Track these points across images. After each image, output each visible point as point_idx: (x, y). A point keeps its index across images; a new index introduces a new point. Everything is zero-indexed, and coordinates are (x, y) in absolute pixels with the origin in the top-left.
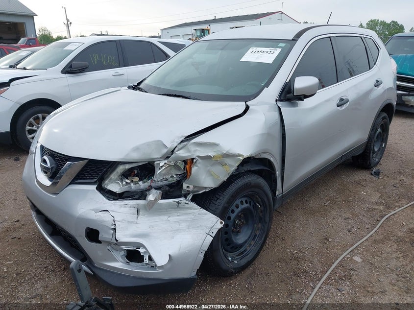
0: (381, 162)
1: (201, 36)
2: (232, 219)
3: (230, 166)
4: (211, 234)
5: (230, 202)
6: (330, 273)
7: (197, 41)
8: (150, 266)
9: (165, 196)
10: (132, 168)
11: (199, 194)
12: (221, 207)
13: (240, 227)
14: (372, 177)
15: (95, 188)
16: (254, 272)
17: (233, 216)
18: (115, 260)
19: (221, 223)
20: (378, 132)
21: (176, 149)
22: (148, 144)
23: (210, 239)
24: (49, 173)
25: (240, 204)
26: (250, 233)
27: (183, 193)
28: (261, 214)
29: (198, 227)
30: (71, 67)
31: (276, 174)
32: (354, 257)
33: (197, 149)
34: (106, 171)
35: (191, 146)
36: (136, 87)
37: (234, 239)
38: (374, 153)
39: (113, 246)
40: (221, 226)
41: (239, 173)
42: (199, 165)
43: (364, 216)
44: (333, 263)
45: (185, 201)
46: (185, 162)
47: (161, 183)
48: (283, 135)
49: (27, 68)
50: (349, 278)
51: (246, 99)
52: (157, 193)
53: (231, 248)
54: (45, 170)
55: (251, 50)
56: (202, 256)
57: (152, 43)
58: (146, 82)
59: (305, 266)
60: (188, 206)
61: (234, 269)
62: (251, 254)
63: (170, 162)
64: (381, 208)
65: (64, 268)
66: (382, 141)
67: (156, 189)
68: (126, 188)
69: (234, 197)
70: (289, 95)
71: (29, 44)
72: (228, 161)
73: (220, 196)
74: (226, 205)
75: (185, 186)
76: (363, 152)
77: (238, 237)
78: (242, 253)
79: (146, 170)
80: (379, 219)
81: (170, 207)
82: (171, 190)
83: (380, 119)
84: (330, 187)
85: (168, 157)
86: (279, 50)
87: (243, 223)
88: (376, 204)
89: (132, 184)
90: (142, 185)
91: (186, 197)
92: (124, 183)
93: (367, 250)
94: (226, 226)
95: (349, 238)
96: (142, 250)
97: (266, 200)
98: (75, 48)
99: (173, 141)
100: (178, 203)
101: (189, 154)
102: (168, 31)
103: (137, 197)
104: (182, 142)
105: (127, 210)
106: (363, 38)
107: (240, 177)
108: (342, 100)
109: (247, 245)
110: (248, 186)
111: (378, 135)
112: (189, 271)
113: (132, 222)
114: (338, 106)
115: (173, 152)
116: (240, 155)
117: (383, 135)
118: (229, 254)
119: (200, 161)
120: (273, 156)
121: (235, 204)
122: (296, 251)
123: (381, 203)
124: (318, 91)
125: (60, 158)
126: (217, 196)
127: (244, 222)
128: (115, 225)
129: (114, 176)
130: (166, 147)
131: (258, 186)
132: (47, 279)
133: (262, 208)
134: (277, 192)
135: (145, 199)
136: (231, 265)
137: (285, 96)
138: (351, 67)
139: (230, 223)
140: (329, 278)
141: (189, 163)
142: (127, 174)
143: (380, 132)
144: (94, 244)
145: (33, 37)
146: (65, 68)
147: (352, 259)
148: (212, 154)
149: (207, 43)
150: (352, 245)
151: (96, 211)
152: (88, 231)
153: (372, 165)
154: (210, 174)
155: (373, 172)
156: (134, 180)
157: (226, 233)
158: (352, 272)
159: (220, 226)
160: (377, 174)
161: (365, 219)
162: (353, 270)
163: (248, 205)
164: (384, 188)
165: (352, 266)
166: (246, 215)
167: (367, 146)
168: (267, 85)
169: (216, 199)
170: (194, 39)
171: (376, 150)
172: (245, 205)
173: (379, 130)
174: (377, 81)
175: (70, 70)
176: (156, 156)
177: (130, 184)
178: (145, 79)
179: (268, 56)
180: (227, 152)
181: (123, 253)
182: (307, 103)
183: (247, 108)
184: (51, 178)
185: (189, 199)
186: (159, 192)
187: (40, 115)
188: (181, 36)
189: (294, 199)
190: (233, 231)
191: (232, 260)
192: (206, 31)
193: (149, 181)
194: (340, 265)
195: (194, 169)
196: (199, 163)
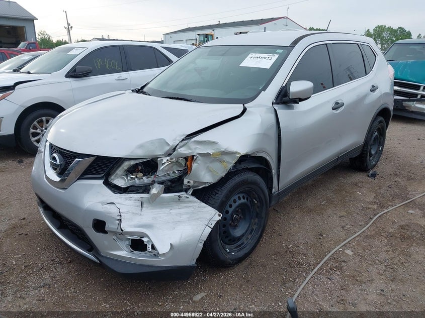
0: (379, 164)
1: (204, 42)
2: (230, 213)
3: (228, 162)
4: (210, 225)
5: (228, 197)
6: (323, 265)
7: (199, 47)
8: (152, 254)
9: (167, 191)
10: (136, 164)
11: (199, 189)
12: (219, 201)
13: (238, 222)
14: (369, 178)
15: (102, 183)
16: (251, 264)
17: (231, 210)
18: (120, 249)
19: (219, 215)
20: (374, 135)
21: (178, 146)
22: (152, 142)
23: (209, 230)
24: (58, 170)
25: (237, 199)
26: (247, 228)
27: (184, 188)
28: (258, 210)
29: (198, 219)
30: (75, 71)
31: (272, 172)
32: (346, 251)
33: (197, 146)
34: (113, 167)
35: (191, 144)
36: (140, 91)
37: (231, 232)
38: (371, 155)
39: (118, 235)
40: (220, 218)
41: (236, 171)
42: (199, 162)
43: (358, 214)
44: (326, 256)
45: (186, 195)
46: (186, 159)
47: (163, 179)
48: (279, 136)
49: (31, 72)
50: (340, 268)
51: (244, 101)
52: (159, 187)
53: (229, 240)
54: (54, 167)
55: (250, 56)
56: (201, 246)
57: (155, 48)
58: (149, 86)
59: (300, 259)
60: (188, 199)
61: (232, 260)
62: (248, 247)
63: (172, 159)
64: (375, 207)
65: (71, 261)
66: (379, 145)
67: (158, 184)
68: (130, 183)
69: (231, 192)
70: (285, 98)
71: (30, 48)
72: (226, 158)
73: (218, 191)
74: (224, 199)
75: (186, 181)
76: (360, 154)
77: (236, 231)
78: (240, 246)
79: (149, 166)
80: (372, 217)
81: (172, 200)
82: (173, 185)
83: (376, 123)
84: (328, 188)
85: (170, 155)
86: (277, 56)
87: (240, 217)
88: (370, 204)
89: (136, 179)
90: (146, 180)
91: (186, 192)
92: (129, 178)
93: (359, 244)
94: (224, 219)
95: (342, 234)
96: (145, 240)
97: (262, 196)
98: (79, 52)
99: (175, 140)
100: (179, 197)
101: (190, 151)
102: (170, 35)
103: (141, 191)
104: (183, 140)
105: (131, 202)
106: (359, 45)
107: (238, 174)
108: (337, 103)
109: (244, 238)
110: (244, 182)
111: (375, 138)
112: (189, 259)
113: (137, 214)
114: (333, 109)
115: (174, 149)
116: (237, 153)
117: (380, 139)
118: (227, 246)
119: (200, 158)
120: (269, 155)
121: (232, 199)
122: (291, 246)
123: (375, 203)
124: (312, 96)
125: (69, 156)
126: (215, 191)
127: (242, 217)
128: (121, 216)
129: (120, 171)
130: (168, 144)
131: (255, 183)
132: (54, 271)
133: (259, 204)
134: (273, 190)
135: (148, 193)
136: (228, 256)
137: (281, 100)
138: (352, 74)
139: (228, 216)
140: (321, 268)
141: (190, 159)
142: (131, 170)
143: (377, 136)
144: (101, 234)
145: (33, 41)
146: (68, 72)
147: (344, 252)
148: (211, 152)
149: (209, 49)
150: (345, 240)
151: (103, 203)
152: (95, 222)
153: (369, 168)
154: (209, 170)
155: (369, 174)
156: (138, 176)
157: (224, 226)
158: (343, 263)
159: (218, 218)
160: (374, 175)
161: (359, 217)
162: (344, 261)
163: (245, 200)
164: (379, 189)
165: (343, 258)
166: (243, 210)
167: (363, 148)
168: (264, 89)
169: (214, 194)
170: (198, 44)
171: (373, 152)
172: (242, 201)
173: (376, 134)
174: (373, 86)
175: (74, 74)
176: (159, 152)
177: (134, 179)
178: (148, 83)
179: (265, 62)
180: (225, 150)
181: (127, 242)
182: (302, 106)
183: (245, 110)
184: (60, 174)
185: (190, 193)
186: (161, 186)
187: (44, 119)
188: (185, 40)
189: (292, 199)
190: (230, 225)
191: (230, 252)
192: (209, 36)
193: (153, 177)
194: (332, 257)
195: (194, 166)
196: (199, 160)
